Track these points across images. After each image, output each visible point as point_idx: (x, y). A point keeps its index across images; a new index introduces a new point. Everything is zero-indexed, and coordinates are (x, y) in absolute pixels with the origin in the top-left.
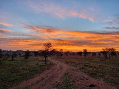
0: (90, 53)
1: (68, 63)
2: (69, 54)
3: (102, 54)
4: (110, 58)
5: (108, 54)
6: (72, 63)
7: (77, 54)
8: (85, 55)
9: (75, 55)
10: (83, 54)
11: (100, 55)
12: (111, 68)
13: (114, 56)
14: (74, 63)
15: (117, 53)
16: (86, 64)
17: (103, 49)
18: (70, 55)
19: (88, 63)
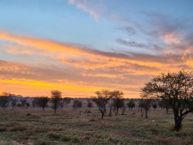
0: (68, 100)
1: (4, 130)
2: (10, 103)
3: (94, 104)
4: (110, 115)
5: (107, 105)
6: (15, 130)
7: (33, 102)
8: (55, 107)
9: (28, 105)
10: (50, 104)
11: (90, 105)
12: (111, 140)
13: (120, 110)
14: (22, 130)
15: (126, 103)
16: (55, 133)
17: (98, 93)
18: (14, 105)
19: (60, 130)
